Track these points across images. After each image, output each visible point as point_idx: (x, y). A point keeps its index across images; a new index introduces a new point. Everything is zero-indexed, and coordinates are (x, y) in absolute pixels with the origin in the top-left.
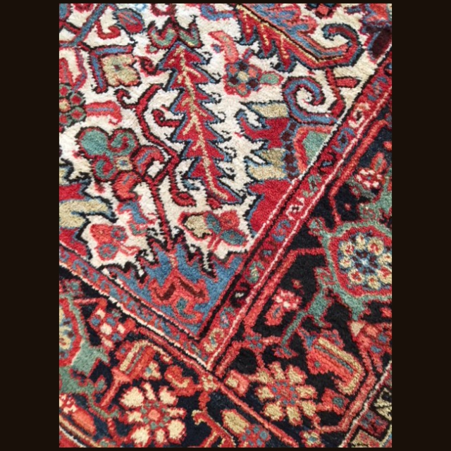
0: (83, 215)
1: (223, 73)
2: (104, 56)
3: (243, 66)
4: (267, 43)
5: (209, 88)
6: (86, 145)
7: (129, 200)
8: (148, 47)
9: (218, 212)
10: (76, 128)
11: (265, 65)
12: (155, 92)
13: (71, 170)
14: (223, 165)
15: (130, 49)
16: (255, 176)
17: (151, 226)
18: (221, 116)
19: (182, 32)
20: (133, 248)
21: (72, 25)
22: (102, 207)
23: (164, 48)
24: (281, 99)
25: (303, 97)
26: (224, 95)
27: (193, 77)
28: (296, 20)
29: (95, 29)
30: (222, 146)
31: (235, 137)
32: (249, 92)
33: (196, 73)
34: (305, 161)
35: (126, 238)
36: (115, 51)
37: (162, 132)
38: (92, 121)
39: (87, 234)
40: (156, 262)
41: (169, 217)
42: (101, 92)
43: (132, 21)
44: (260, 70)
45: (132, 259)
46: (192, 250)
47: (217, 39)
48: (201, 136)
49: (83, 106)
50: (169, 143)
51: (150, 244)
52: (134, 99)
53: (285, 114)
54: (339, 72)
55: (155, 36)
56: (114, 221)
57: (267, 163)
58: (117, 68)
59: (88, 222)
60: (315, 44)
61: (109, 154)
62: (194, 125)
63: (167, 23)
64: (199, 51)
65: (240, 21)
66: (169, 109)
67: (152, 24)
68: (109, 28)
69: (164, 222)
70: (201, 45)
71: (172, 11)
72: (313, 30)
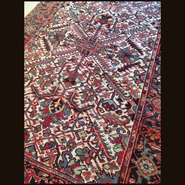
0: (80, 170)
1: (103, 130)
2: (78, 132)
3: (107, 128)
4: (111, 122)
5: (101, 134)
6: (78, 153)
7: (90, 164)
8: (87, 128)
9: (111, 162)
10: (75, 149)
11: (111, 127)
12: (90, 137)
13: (76, 160)
14: (109, 150)
15: (83, 129)
16: (116, 151)
17: (96, 169)
18: (105, 139)
19: (93, 124)
20: (93, 176)
21: (70, 127)
22: (84, 167)
23: (90, 128)
24: (117, 133)
25: (121, 132)
26: (105, 135)
28: (115, 117)
29: (75, 127)
30: (107, 146)
31: (109, 143)
32: (110, 133)
33: (98, 131)
34: (126, 146)
35: (91, 174)
36: (80, 130)
37: (94, 146)
38: (78, 147)
39: (82, 175)
40: (99, 178)
41: (100, 166)
42: (79, 140)
43: (83, 123)
45: (94, 179)
46: (107, 173)
47: (100, 123)
48: (102, 145)
49: (76, 144)
50: (96, 148)
51: (97, 174)
52: (86, 140)
53: (119, 136)
54: (127, 125)
55: (88, 126)
56: (87, 170)
57: (118, 148)
58: (81, 134)
59: (82, 172)
60: (120, 121)
61: (83, 154)
62: (100, 143)
63: (90, 122)
64: (97, 127)
65: (104, 119)
66: (94, 140)
67: (87, 123)
68: (78, 126)
69: (99, 168)
70: (98, 125)
71: (90, 120)
72: (119, 118)
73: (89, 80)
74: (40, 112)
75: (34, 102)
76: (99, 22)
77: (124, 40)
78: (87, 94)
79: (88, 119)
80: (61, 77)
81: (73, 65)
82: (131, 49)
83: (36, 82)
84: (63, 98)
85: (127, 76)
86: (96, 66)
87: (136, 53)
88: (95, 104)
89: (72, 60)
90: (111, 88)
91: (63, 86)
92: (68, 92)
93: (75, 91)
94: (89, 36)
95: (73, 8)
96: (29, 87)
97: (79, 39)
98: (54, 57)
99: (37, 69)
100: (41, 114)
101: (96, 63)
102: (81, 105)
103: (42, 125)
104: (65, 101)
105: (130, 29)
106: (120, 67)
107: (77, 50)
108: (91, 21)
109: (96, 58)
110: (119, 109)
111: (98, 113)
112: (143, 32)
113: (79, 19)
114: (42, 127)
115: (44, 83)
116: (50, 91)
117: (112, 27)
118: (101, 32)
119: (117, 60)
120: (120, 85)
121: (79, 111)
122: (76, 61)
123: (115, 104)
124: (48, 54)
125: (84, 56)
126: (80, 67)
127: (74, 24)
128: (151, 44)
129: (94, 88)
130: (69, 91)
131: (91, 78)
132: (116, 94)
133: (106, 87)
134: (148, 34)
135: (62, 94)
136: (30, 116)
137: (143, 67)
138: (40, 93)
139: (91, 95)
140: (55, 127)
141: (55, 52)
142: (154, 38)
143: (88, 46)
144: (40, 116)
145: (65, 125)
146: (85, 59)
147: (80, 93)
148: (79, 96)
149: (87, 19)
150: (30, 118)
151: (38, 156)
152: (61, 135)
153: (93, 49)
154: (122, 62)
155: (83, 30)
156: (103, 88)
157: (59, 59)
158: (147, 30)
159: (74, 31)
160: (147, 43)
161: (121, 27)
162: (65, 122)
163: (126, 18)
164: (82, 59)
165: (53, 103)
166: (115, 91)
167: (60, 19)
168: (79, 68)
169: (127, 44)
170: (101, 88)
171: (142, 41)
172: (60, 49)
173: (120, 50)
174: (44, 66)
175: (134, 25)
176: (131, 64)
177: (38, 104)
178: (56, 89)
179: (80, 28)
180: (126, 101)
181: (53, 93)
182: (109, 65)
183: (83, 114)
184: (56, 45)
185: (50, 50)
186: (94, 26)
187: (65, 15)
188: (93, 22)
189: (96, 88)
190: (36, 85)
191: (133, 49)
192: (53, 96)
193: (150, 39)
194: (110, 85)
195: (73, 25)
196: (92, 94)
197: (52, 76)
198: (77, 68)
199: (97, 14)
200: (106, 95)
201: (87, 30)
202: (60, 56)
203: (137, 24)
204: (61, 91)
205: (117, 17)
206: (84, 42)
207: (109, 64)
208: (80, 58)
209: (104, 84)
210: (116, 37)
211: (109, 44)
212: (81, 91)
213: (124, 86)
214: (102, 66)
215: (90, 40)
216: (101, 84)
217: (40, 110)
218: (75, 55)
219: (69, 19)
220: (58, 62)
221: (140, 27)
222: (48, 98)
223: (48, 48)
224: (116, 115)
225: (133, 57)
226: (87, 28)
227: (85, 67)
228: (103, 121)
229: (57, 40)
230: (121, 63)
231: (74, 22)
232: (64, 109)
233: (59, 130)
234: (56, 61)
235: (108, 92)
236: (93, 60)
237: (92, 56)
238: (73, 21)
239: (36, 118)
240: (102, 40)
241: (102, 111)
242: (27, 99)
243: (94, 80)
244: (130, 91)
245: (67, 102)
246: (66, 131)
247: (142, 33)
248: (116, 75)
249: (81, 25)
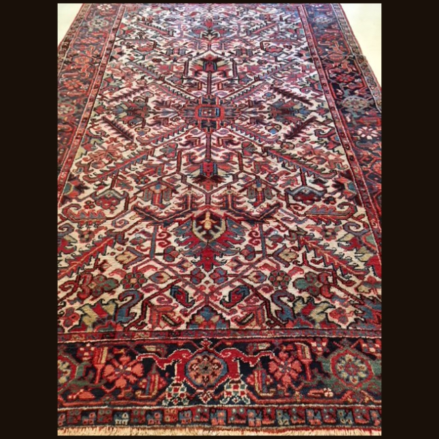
0: (322, 312)
1: (321, 236)
2: (279, 254)
3: (326, 230)
4: (326, 220)
5: (322, 243)
6: (300, 287)
7: (333, 296)
8: (290, 243)
9: (366, 280)
10: (291, 283)
11: (332, 226)
12: (306, 255)
13: (303, 299)
14: (350, 264)
15: (285, 247)
16: (365, 260)
17: (349, 300)
18: (334, 249)
19: (297, 232)
20: (351, 312)
21: (258, 251)
22: (326, 305)
23: (296, 240)
24: (346, 233)
25: (352, 228)
26: (329, 242)
27: (314, 243)
28: (328, 209)
29: (267, 248)
30: (344, 258)
31: (345, 253)
32: (335, 237)
33: (313, 241)
34: (374, 246)
35: (344, 311)
36: (281, 250)
37: (321, 266)
38: (294, 278)
39: (330, 318)
40: (364, 312)
41: (352, 293)
42: (288, 266)
43: (278, 238)
44: (331, 229)
45: (355, 316)
46: (371, 298)
47: (309, 228)
48: (334, 259)
49: (286, 274)
50: (327, 268)
51: (355, 307)
52: (301, 262)
53: (353, 236)
54: (356, 215)
55: (289, 238)
56: (335, 307)
57: (364, 254)
58: (287, 255)
59: (327, 314)
60: (339, 213)
61: (310, 285)
62: (329, 257)
63: (289, 232)
64: (308, 234)
65: (311, 219)
66: (316, 257)
67: (285, 235)
68: (272, 245)
69: (352, 296)
70: (307, 232)
71: (287, 228)
72: (336, 209)
73: (244, 167)
74: (183, 247)
75: (158, 233)
76: (201, 70)
77: (266, 89)
78: (256, 189)
79: (282, 228)
80: (186, 176)
81: (198, 150)
82: (287, 101)
83: (138, 199)
84: (214, 209)
85: (307, 142)
86: (242, 142)
87: (300, 104)
88: (280, 201)
89: (188, 143)
90: (291, 168)
91: (201, 190)
92: (216, 197)
93: (230, 192)
94: (198, 96)
95: (136, 57)
96: (130, 212)
97: (180, 106)
98: (148, 147)
99: (125, 176)
100: (187, 249)
101: (238, 137)
102: (255, 210)
103: (201, 267)
104: (221, 213)
105: (265, 71)
106: (287, 133)
107: (188, 125)
108: (186, 72)
109: (234, 129)
110: (327, 195)
111: (294, 213)
112: (290, 70)
113: (159, 73)
114: (203, 270)
115: (158, 195)
116: (179, 205)
117: (230, 74)
118: (216, 86)
119: (274, 122)
120: (305, 159)
121: (257, 221)
122: (197, 143)
123: (314, 191)
124: (133, 145)
125: (209, 130)
126: (212, 151)
127: (153, 83)
128: (315, 85)
129: (263, 177)
130: (216, 194)
131: (246, 162)
132: (306, 174)
133: (281, 169)
134: (301, 72)
135: (206, 203)
136: (166, 261)
137: (326, 123)
138: (160, 215)
139: (263, 189)
140: (228, 261)
141: (146, 139)
142: (314, 76)
143: (205, 113)
144: (186, 254)
145: (246, 252)
146: (215, 135)
147: (241, 191)
148: (242, 197)
149: (175, 70)
150: (167, 263)
151: (226, 319)
152: (250, 269)
153: (218, 115)
154: (284, 123)
155: (179, 89)
156: (278, 172)
157: (162, 147)
158: (297, 67)
159: (162, 95)
160: (308, 85)
161: (248, 72)
162: (242, 247)
163: (248, 56)
164: (209, 136)
165: (198, 224)
166: (300, 170)
167: (120, 80)
168: (211, 153)
169: (275, 94)
170: (275, 173)
171: (297, 84)
172: (152, 131)
173: (269, 106)
174: (139, 168)
175: (268, 64)
176: (302, 123)
177: (169, 235)
178: (190, 199)
179: (172, 88)
180: (331, 180)
181: (187, 208)
182: (265, 134)
183: (269, 223)
184: (141, 126)
185: (132, 137)
186: (198, 78)
187: (126, 71)
188: (190, 74)
189: (266, 175)
190: (142, 204)
191: (290, 99)
192: (189, 212)
193: (309, 79)
194: (287, 165)
195: (154, 86)
196: (264, 186)
197: (167, 180)
198: (208, 154)
199: (190, 59)
200: (291, 181)
201: (187, 88)
202: (159, 142)
203: (273, 61)
204: (202, 199)
205: (232, 57)
206: (193, 108)
207: (263, 133)
208: (203, 135)
209: (276, 165)
210: (249, 89)
211: (243, 102)
212: (240, 188)
213: (312, 159)
214: (253, 138)
215: (204, 102)
216: (270, 167)
217: (180, 244)
218: (189, 134)
219: (138, 77)
220: (162, 153)
221: (281, 65)
222: (183, 219)
223: (127, 136)
224: (328, 206)
225: (298, 111)
226: (186, 84)
227: (222, 148)
228: (311, 222)
229: (138, 117)
230: (283, 126)
231: (152, 80)
232: (227, 227)
233: (240, 264)
234: (158, 153)
235: (290, 175)
236: (230, 133)
237: (225, 127)
238: (149, 79)
239: (180, 260)
240: (227, 98)
241: (300, 208)
242: (139, 233)
243: (252, 163)
244: (327, 163)
245: (225, 214)
246: (255, 260)
247: (289, 73)
248: (287, 146)
249: (170, 82)
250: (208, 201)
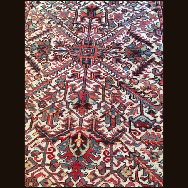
1: (149, 158)
2: (120, 171)
3: (152, 153)
4: (153, 145)
5: (149, 164)
8: (129, 162)
11: (156, 150)
12: (138, 172)
15: (125, 164)
18: (156, 169)
19: (134, 154)
21: (108, 168)
23: (133, 160)
26: (153, 163)
27: (144, 164)
28: (155, 136)
29: (114, 165)
30: (161, 177)
32: (158, 159)
33: (144, 162)
36: (122, 168)
37: (146, 182)
42: (126, 181)
43: (121, 158)
44: (156, 152)
47: (142, 151)
48: (155, 177)
50: (150, 184)
52: (134, 178)
55: (129, 158)
58: (126, 172)
62: (152, 175)
63: (129, 153)
64: (140, 156)
65: (144, 143)
66: (144, 175)
67: (126, 156)
68: (117, 163)
70: (140, 154)
71: (128, 150)
72: (160, 136)
73: (105, 97)
74: (62, 160)
75: (48, 148)
76: (86, 17)
77: (125, 34)
78: (111, 116)
79: (125, 150)
80: (69, 103)
81: (78, 82)
82: (137, 44)
83: (39, 120)
84: (84, 131)
85: (147, 79)
86: (106, 77)
87: (145, 47)
88: (125, 127)
89: (73, 76)
90: (135, 100)
91: (77, 115)
92: (86, 121)
93: (94, 117)
94: (82, 38)
95: (47, 6)
96: (33, 130)
97: (70, 46)
98: (48, 78)
99: (33, 100)
100: (65, 162)
101: (104, 72)
102: (109, 133)
103: (71, 177)
104: (88, 134)
105: (126, 18)
106: (134, 70)
107: (74, 61)
108: (76, 18)
109: (102, 66)
110: (156, 124)
111: (134, 137)
112: (142, 18)
113: (60, 18)
114: (72, 180)
115: (51, 117)
116: (63, 126)
117: (104, 20)
118: (93, 30)
119: (127, 61)
120: (144, 93)
121: (110, 143)
122: (78, 76)
123: (148, 120)
124: (40, 76)
125: (86, 66)
126: (87, 83)
127: (56, 27)
128: (157, 31)
129: (116, 106)
130: (86, 118)
131: (107, 94)
132: (144, 105)
133: (128, 100)
134: (148, 20)
135: (79, 125)
136: (51, 170)
137: (160, 63)
138: (51, 133)
139: (115, 116)
140: (88, 174)
141: (48, 71)
142: (157, 24)
143: (85, 52)
144: (64, 166)
145: (100, 168)
146: (90, 71)
147: (102, 117)
148: (102, 122)
149: (70, 16)
150: (51, 172)
152: (102, 181)
153: (93, 54)
154: (133, 63)
155: (71, 32)
156: (126, 102)
157: (56, 79)
158: (146, 15)
159: (60, 36)
160: (152, 31)
161: (115, 19)
162: (98, 163)
163: (116, 6)
164: (85, 71)
165: (73, 142)
166: (141, 102)
167: (36, 24)
168: (86, 85)
169: (130, 37)
170: (124, 104)
171: (145, 30)
172: (52, 65)
173: (125, 48)
174: (41, 94)
175: (128, 12)
176: (145, 63)
177: (54, 150)
178: (70, 121)
179: (66, 31)
180: (159, 111)
181: (67, 129)
182: (121, 71)
183: (117, 145)
184: (45, 61)
185: (39, 70)
186: (83, 24)
187: (40, 17)
188: (79, 19)
189: (118, 105)
190: (41, 124)
191: (139, 42)
192: (69, 132)
193: (153, 26)
194: (132, 97)
195: (55, 29)
196: (116, 114)
197: (57, 105)
198: (84, 85)
199: (79, 8)
200: (133, 111)
201: (76, 31)
202: (55, 75)
203: (132, 10)
204: (77, 122)
205: (106, 6)
206: (78, 48)
207: (120, 70)
208: (82, 70)
209: (125, 97)
210: (114, 33)
211: (109, 44)
212: (101, 114)
213: (149, 93)
214: (113, 74)
215: (85, 44)
216: (121, 99)
217: (61, 157)
218: (74, 69)
219: (46, 21)
220: (57, 84)
221: (136, 13)
222: (64, 137)
223: (36, 69)
224: (156, 133)
225: (144, 52)
226: (75, 28)
227: (93, 81)
228: (143, 146)
229: (44, 54)
230: (133, 65)
231: (55, 25)
232: (90, 146)
233: (96, 177)
234: (54, 83)
235: (134, 106)
236: (99, 69)
237: (96, 64)
238: (53, 23)
239: (59, 170)
240: (100, 41)
241: (138, 134)
242: (37, 147)
243: (111, 95)
244: (158, 97)
245: (90, 135)
246: (105, 174)
247: (141, 20)
248: (134, 82)
249: (65, 26)
250: (81, 124)
